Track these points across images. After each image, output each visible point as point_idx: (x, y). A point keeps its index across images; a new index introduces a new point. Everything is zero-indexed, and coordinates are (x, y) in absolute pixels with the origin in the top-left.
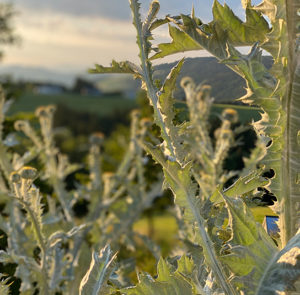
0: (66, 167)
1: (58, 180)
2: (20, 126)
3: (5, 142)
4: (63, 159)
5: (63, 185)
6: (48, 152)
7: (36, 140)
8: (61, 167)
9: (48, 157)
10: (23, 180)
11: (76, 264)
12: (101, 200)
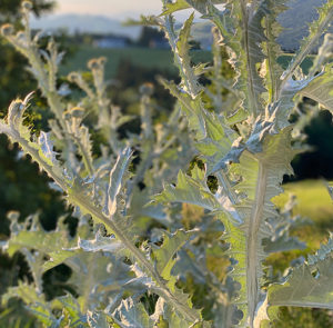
0: (118, 118)
1: (111, 130)
2: (73, 77)
3: (59, 92)
4: (116, 110)
5: (116, 135)
6: (100, 103)
7: (89, 91)
8: (114, 117)
9: (101, 109)
10: (74, 119)
11: (128, 206)
12: (152, 149)
